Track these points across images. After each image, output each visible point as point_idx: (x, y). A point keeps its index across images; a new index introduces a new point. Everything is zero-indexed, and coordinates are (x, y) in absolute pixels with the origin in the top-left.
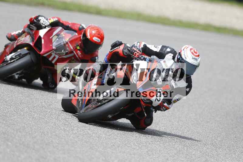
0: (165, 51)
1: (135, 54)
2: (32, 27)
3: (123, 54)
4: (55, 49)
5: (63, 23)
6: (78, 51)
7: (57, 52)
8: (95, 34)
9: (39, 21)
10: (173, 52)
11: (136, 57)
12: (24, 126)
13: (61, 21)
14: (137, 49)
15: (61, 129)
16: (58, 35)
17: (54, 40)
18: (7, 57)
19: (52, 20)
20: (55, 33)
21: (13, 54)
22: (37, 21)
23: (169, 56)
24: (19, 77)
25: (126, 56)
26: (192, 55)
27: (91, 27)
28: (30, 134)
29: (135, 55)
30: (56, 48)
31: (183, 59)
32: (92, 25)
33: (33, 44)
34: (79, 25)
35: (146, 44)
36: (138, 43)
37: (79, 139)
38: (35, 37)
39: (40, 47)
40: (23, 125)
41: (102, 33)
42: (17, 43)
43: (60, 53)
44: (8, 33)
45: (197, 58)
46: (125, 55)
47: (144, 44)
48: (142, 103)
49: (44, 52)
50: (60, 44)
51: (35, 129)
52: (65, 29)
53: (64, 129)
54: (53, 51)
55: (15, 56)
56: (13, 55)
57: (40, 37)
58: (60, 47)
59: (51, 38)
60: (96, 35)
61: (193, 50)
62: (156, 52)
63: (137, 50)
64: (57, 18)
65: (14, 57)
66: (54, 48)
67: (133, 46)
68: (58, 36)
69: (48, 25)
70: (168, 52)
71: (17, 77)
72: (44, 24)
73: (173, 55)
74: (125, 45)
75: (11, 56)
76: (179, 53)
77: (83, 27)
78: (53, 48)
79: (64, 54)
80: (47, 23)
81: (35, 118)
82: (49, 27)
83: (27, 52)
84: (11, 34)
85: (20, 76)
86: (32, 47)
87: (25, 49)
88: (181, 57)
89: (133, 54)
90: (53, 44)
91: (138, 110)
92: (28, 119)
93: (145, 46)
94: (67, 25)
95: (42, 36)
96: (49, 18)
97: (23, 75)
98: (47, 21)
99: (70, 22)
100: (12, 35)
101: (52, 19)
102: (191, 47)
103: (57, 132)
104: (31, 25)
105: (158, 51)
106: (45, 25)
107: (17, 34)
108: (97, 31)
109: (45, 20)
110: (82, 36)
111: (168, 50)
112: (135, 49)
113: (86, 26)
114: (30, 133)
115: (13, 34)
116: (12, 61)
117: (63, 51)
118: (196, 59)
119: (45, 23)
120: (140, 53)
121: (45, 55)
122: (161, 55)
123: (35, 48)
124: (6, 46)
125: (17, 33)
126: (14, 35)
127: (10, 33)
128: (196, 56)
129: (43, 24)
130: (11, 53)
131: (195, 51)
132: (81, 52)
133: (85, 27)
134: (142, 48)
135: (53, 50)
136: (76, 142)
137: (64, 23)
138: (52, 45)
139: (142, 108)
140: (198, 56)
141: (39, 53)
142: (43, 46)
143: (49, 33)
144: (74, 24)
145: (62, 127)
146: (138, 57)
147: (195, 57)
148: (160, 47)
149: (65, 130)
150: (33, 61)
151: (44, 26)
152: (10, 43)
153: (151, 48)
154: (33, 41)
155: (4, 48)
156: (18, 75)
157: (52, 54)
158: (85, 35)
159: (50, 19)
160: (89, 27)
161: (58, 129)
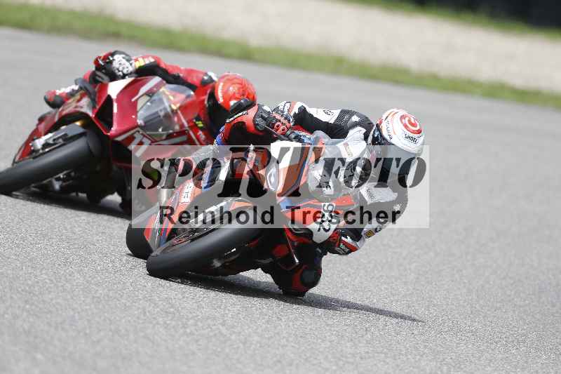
0: (346, 122)
1: (278, 126)
2: (99, 77)
3: (253, 129)
4: (143, 124)
5: (167, 68)
6: (200, 133)
7: (148, 133)
8: (234, 93)
9: (111, 62)
10: (366, 124)
11: (279, 132)
12: (73, 316)
13: (162, 65)
14: (282, 116)
15: (158, 323)
16: (150, 94)
17: (142, 104)
18: (37, 141)
19: (141, 63)
20: (143, 90)
21: (50, 135)
22: (107, 63)
23: (356, 133)
24: (61, 187)
25: (261, 131)
26: (405, 130)
27: (227, 78)
28: (86, 334)
29: (277, 130)
30: (145, 123)
31: (384, 139)
32: (231, 74)
33: (93, 113)
34: (202, 73)
35: (305, 106)
36: (288, 105)
37: (199, 347)
38: (100, 97)
39: (109, 120)
40: (72, 313)
41: (250, 92)
42: (63, 110)
43: (153, 135)
44: (49, 91)
45: (415, 136)
46: (259, 130)
47: (300, 106)
48: (290, 235)
49: (116, 131)
50: (154, 114)
51: (98, 323)
52: (169, 82)
53: (165, 323)
54: (138, 129)
55: (54, 140)
56: (49, 139)
57: (109, 99)
58: (154, 121)
59: (133, 100)
60: (237, 96)
61: (407, 119)
62: (327, 123)
63: (282, 119)
64: (153, 57)
65: (51, 142)
66: (140, 122)
67: (276, 110)
68: (151, 97)
69: (129, 72)
70: (355, 125)
71: (57, 185)
72: (121, 69)
73: (364, 130)
74: (260, 107)
75: (46, 140)
76: (377, 125)
77: (210, 77)
78: (137, 123)
79: (164, 137)
80: (129, 68)
81: (99, 298)
82: (132, 77)
83: (81, 130)
84: (54, 93)
85: (64, 184)
86: (92, 120)
87: (77, 126)
88: (381, 135)
89: (273, 128)
90: (139, 114)
91: (280, 251)
92: (83, 299)
93: (303, 111)
94: (175, 73)
95: (114, 96)
96: (134, 58)
97: (71, 182)
98: (127, 64)
99: (182, 68)
100: (57, 94)
101: (141, 60)
102: (402, 112)
103: (149, 331)
104: (98, 73)
105: (332, 122)
106: (122, 71)
107: (67, 94)
108: (240, 86)
109: (124, 61)
110: (206, 97)
111: (355, 119)
112: (278, 117)
113: (217, 77)
114: (88, 331)
115: (58, 92)
116: (47, 150)
117: (160, 130)
118: (414, 140)
119: (123, 68)
120: (288, 124)
121: (119, 139)
122: (337, 131)
123: (98, 121)
124: (41, 120)
125: (68, 90)
126: (60, 94)
127: (53, 91)
128: (413, 132)
129: (119, 71)
130: (46, 134)
131: (413, 121)
132: (205, 134)
133: (215, 78)
134: (295, 115)
135: (138, 126)
136: (193, 353)
137: (170, 70)
138: (136, 116)
139: (288, 247)
140: (419, 132)
141: (105, 133)
142: (115, 118)
143: (130, 90)
144: (190, 72)
145: (161, 319)
146: (284, 134)
147: (411, 135)
148: (336, 113)
149: (166, 326)
150: (93, 151)
151: (121, 73)
152: (49, 113)
153: (315, 116)
154: (94, 107)
155: (37, 122)
156: (60, 182)
157: (135, 135)
158: (213, 96)
159: (136, 60)
160: (223, 77)
161: (151, 323)
